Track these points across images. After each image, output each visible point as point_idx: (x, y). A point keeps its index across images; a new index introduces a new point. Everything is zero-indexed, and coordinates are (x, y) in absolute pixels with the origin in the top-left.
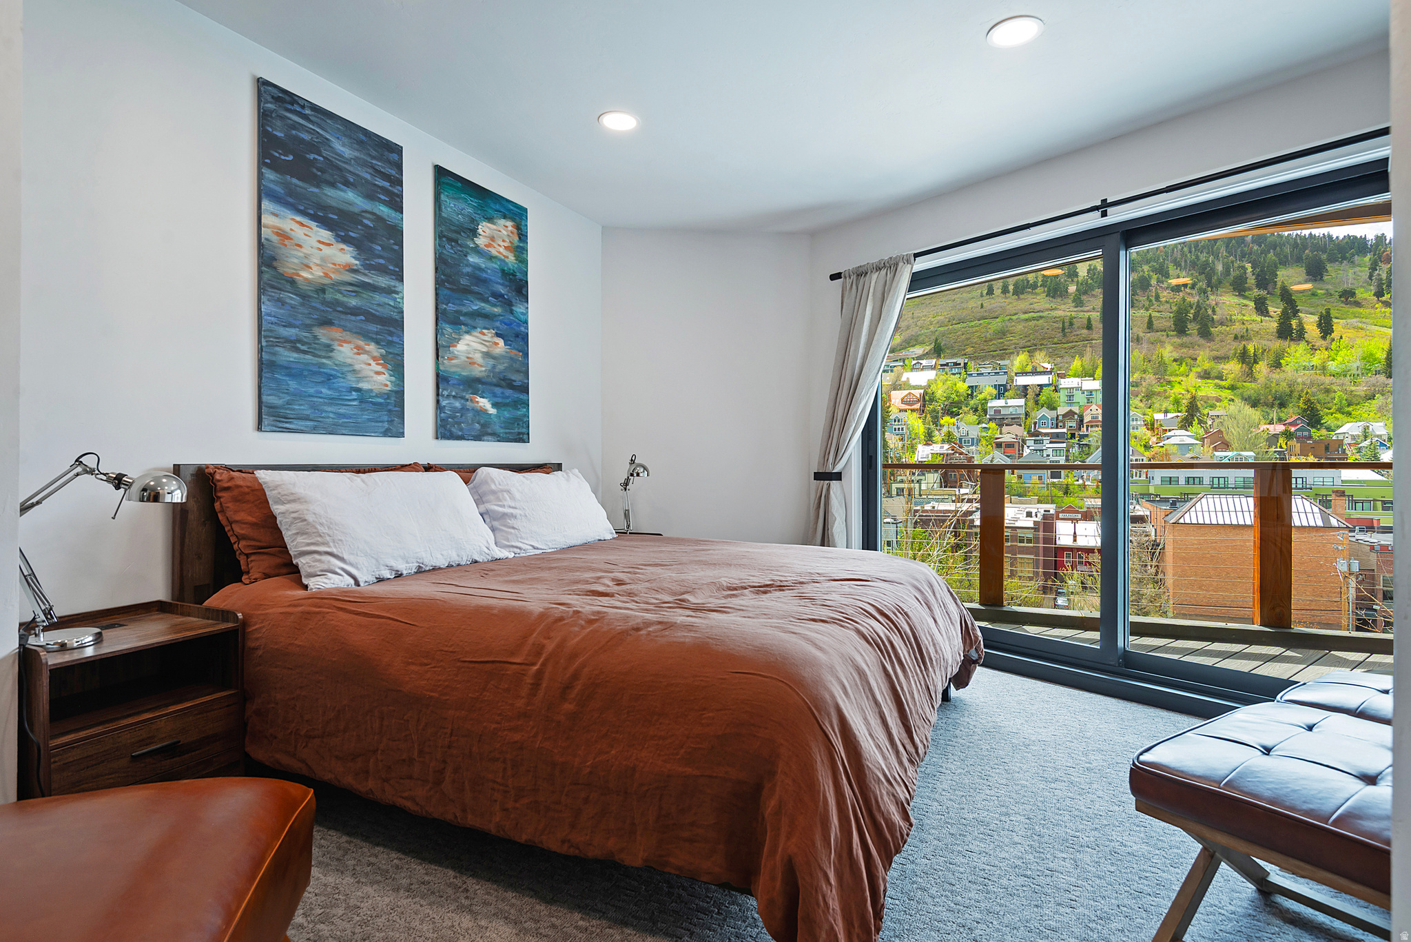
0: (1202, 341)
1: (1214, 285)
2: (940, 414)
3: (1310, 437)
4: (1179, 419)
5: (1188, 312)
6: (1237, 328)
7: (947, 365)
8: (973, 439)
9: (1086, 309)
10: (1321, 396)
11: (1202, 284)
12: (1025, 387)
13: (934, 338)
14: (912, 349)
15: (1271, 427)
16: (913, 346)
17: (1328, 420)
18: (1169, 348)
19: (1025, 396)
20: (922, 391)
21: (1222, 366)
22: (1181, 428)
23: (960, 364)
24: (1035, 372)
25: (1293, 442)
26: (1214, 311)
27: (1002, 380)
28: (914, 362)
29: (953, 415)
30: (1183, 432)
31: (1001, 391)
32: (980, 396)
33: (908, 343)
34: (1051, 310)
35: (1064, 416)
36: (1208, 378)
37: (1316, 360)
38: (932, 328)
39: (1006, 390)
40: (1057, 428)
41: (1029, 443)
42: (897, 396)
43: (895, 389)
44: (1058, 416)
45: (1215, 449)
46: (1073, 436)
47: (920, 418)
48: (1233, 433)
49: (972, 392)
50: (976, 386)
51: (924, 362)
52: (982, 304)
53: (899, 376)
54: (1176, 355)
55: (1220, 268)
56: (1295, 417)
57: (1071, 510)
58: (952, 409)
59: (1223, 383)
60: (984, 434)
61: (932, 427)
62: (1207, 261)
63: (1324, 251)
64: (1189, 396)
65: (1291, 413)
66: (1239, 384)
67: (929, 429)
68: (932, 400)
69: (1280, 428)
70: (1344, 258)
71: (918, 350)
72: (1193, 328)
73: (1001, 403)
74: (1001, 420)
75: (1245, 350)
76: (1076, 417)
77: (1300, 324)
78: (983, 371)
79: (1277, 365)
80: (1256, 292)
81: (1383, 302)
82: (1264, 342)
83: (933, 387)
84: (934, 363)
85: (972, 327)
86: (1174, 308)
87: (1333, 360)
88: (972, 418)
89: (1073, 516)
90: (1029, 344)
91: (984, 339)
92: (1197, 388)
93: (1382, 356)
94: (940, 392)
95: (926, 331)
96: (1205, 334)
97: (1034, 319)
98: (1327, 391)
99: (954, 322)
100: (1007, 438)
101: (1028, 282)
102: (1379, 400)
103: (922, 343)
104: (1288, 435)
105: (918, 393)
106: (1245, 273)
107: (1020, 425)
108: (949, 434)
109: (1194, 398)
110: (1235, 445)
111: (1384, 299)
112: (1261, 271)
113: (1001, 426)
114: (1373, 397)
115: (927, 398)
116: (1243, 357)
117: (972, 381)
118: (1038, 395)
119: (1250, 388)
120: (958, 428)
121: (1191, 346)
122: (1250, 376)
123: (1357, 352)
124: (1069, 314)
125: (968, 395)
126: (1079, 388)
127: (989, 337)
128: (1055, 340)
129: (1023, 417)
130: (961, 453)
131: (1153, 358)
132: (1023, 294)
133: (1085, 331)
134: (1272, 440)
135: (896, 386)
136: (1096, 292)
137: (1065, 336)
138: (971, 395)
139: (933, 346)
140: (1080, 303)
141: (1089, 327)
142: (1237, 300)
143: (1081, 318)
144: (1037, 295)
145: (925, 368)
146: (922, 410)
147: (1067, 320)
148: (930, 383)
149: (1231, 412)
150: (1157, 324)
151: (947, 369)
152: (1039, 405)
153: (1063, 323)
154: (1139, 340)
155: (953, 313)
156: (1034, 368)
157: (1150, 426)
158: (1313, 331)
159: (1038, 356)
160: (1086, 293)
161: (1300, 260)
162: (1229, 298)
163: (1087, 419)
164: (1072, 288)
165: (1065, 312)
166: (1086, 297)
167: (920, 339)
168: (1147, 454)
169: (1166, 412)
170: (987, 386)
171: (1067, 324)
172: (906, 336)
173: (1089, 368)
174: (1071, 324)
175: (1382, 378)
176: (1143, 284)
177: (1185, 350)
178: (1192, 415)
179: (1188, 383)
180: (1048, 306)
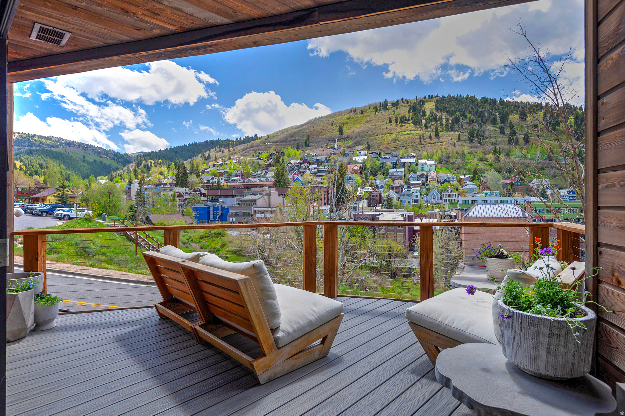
0: (479, 145)
1: (484, 122)
2: (369, 175)
3: (521, 185)
4: (470, 178)
5: (474, 133)
6: (493, 140)
7: (372, 153)
8: (382, 186)
9: (429, 130)
11: (480, 121)
12: (404, 163)
13: (367, 142)
14: (358, 147)
15: (505, 181)
16: (358, 145)
17: (527, 178)
18: (466, 148)
19: (404, 167)
21: (487, 156)
22: (471, 181)
23: (377, 153)
24: (408, 157)
25: (514, 187)
26: (484, 133)
27: (395, 160)
28: (358, 152)
29: (375, 175)
30: (471, 183)
31: (395, 165)
32: (386, 167)
33: (356, 144)
34: (415, 130)
35: (420, 176)
36: (482, 160)
37: (523, 153)
38: (366, 138)
39: (396, 165)
40: (417, 181)
41: (405, 187)
42: (350, 167)
43: (350, 164)
44: (417, 176)
45: (484, 190)
46: (423, 185)
47: (360, 176)
48: (490, 183)
49: (382, 165)
50: (384, 163)
51: (362, 152)
52: (387, 127)
53: (352, 158)
54: (469, 151)
55: (486, 114)
56: (515, 177)
57: (421, 215)
60: (387, 183)
62: (481, 111)
63: (526, 109)
64: (474, 168)
65: (513, 175)
66: (493, 163)
67: (364, 181)
68: (365, 169)
69: (509, 181)
70: (534, 112)
71: (360, 147)
72: (476, 140)
73: (394, 170)
74: (394, 178)
75: (496, 149)
76: (425, 176)
77: (517, 138)
78: (387, 156)
79: (508, 155)
80: (500, 125)
81: (549, 130)
82: (503, 146)
83: (366, 164)
84: (366, 153)
85: (383, 137)
86: (469, 131)
87: (529, 153)
88: (382, 176)
89: (421, 217)
90: (406, 145)
91: (388, 142)
92: (477, 165)
94: (369, 165)
95: (364, 139)
96: (480, 142)
97: (408, 134)
98: (527, 166)
99: (375, 135)
100: (396, 185)
101: (406, 118)
102: (546, 170)
103: (362, 144)
104: (512, 184)
105: (360, 165)
106: (496, 117)
107: (402, 180)
108: (372, 183)
109: (476, 168)
110: (492, 188)
111: (548, 128)
112: (503, 116)
113: (393, 180)
114: (544, 169)
115: (363, 168)
116: (495, 152)
117: (382, 161)
118: (409, 167)
119: (498, 165)
120: (376, 181)
121: (475, 147)
122: (498, 159)
123: (538, 150)
124: (422, 132)
125: (381, 167)
126: (426, 164)
127: (390, 142)
128: (417, 143)
129: (403, 176)
130: (377, 191)
131: (460, 152)
132: (404, 123)
133: (429, 140)
134: (505, 186)
135: (351, 162)
136: (433, 123)
137: (421, 142)
138: (382, 167)
139: (366, 145)
140: (427, 127)
141: (430, 138)
142: (493, 128)
143: (427, 134)
144: (409, 124)
145: (363, 155)
146: (361, 173)
147: (421, 135)
148: (364, 161)
149: (490, 175)
150: (462, 138)
151: (372, 155)
152: (410, 171)
153: (420, 136)
154: (454, 144)
155: (375, 131)
156: (408, 155)
157: (459, 181)
158: (522, 141)
159: (410, 150)
160: (429, 123)
161: (517, 112)
162: (490, 127)
163: (429, 177)
164: (424, 121)
165: (420, 131)
166: (429, 125)
167: (361, 142)
168: (457, 192)
169: (465, 175)
170: (389, 163)
171: (421, 137)
172: (355, 141)
173: (430, 156)
174: (423, 136)
175: (547, 161)
176: (456, 121)
177: (472, 149)
178: (475, 175)
179: (474, 163)
180: (414, 128)
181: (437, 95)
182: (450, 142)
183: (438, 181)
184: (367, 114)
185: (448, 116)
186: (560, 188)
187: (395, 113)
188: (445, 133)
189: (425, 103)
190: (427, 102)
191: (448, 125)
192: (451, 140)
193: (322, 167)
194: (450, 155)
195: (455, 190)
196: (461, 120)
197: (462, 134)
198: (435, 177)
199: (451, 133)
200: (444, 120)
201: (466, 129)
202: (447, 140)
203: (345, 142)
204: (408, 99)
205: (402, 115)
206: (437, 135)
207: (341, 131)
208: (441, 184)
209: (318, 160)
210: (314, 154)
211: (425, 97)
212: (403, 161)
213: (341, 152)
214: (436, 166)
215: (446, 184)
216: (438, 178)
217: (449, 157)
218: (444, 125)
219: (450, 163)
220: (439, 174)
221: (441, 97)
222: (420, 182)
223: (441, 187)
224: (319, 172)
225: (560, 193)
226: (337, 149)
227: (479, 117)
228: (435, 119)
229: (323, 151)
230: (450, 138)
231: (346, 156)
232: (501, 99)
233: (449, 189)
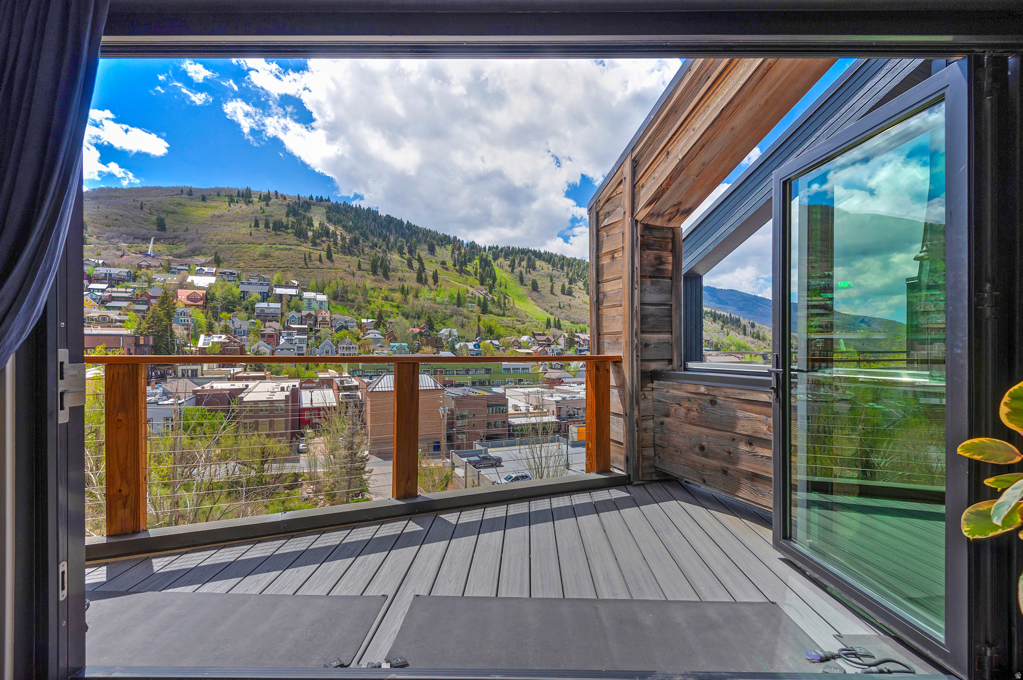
0: (384, 279)
1: (390, 250)
2: (219, 310)
3: (430, 335)
4: (374, 323)
5: (378, 262)
6: (400, 274)
7: (225, 273)
8: (244, 331)
9: (319, 248)
10: (434, 314)
11: (384, 247)
12: (281, 296)
13: (214, 251)
14: (196, 258)
15: (414, 329)
16: (197, 255)
17: (436, 327)
18: (368, 281)
20: (204, 292)
21: (393, 294)
22: (375, 328)
23: (235, 274)
24: (288, 286)
25: (423, 338)
26: (389, 263)
27: (265, 289)
28: (198, 268)
29: (230, 311)
30: (376, 331)
31: (265, 297)
32: (250, 299)
33: (193, 252)
34: (298, 245)
35: (306, 316)
36: (387, 300)
37: (432, 295)
38: (213, 244)
39: (268, 296)
40: (302, 325)
41: (283, 335)
42: (183, 294)
43: (181, 288)
44: (302, 317)
45: (391, 341)
46: (311, 330)
47: (203, 312)
48: (398, 333)
49: (244, 296)
50: (247, 292)
51: (206, 269)
52: (251, 233)
53: (185, 278)
54: (372, 286)
55: (392, 240)
56: (424, 325)
57: (310, 381)
58: (230, 306)
59: (394, 304)
60: (253, 327)
61: (213, 321)
62: (386, 234)
63: (435, 239)
64: (378, 310)
65: (422, 322)
66: (401, 306)
67: (210, 321)
68: (213, 299)
69: (418, 330)
70: (442, 245)
71: (202, 259)
72: (380, 271)
73: (264, 305)
74: (265, 317)
75: (403, 288)
76: (313, 317)
77: (426, 276)
78: (252, 281)
79: (416, 297)
80: (408, 256)
81: (456, 270)
82: (412, 284)
83: (213, 290)
84: (214, 271)
85: (244, 248)
86: (371, 259)
87: (438, 296)
88: (244, 315)
89: (310, 385)
90: (283, 266)
91: (252, 258)
92: (382, 306)
93: (456, 296)
94: (219, 294)
95: (208, 245)
96: (386, 276)
97: (286, 249)
98: (436, 312)
99: (230, 242)
100: (269, 331)
101: (282, 224)
102: (455, 318)
103: (205, 254)
104: (421, 334)
105: (201, 293)
106: (403, 245)
107: (278, 322)
108: (226, 327)
109: (381, 312)
110: (399, 339)
111: (456, 268)
112: (410, 245)
113: (264, 321)
114: (452, 316)
115: (208, 297)
116: (403, 290)
117: (243, 288)
118: (289, 302)
119: (406, 308)
120: (233, 322)
121: (379, 281)
122: (405, 300)
123: (447, 293)
124: (308, 250)
125: (241, 297)
126: (315, 299)
127: (256, 257)
128: (300, 266)
129: (280, 316)
130: (235, 342)
131: (361, 286)
132: (279, 231)
133: (318, 262)
134: (415, 337)
135: (182, 285)
136: (324, 239)
137: (306, 264)
138: (244, 297)
139: (213, 257)
140: (315, 244)
141: (320, 260)
142: (399, 258)
143: (316, 254)
144: (289, 233)
145: (207, 274)
146: (205, 307)
147: (307, 254)
148: (211, 286)
149: (397, 321)
150: (363, 266)
151: (225, 277)
152: (290, 308)
153: (305, 255)
154: (353, 274)
155: (229, 235)
156: (287, 283)
157: (360, 326)
158: (431, 281)
159: (289, 275)
160: (318, 238)
161: (425, 242)
162: (396, 257)
163: (320, 319)
164: (310, 234)
165: (306, 248)
166: (318, 241)
167: (204, 250)
168: (358, 343)
169: (368, 318)
170: (255, 292)
171: (307, 256)
172: (191, 246)
173: (320, 286)
174: (310, 257)
175: (455, 307)
176: (355, 241)
177: (376, 283)
178: (380, 321)
179: (378, 303)
180: (295, 242)
181: (329, 198)
182: (348, 269)
183: (332, 326)
184: (214, 204)
185: (345, 234)
186: (468, 341)
187: (264, 212)
188: (340, 255)
189: (312, 207)
190: (314, 205)
191: (344, 246)
192: (349, 267)
193: (119, 290)
194: (349, 288)
195: (355, 341)
196: (361, 241)
197: (362, 260)
198: (328, 319)
199: (349, 257)
200: (339, 237)
201: (368, 254)
202: (344, 267)
203: (172, 246)
204: (285, 194)
205: (277, 218)
206: (329, 257)
207: (161, 226)
208: (337, 331)
209: (110, 275)
210: (101, 262)
211: (311, 198)
212: (279, 291)
213: (163, 264)
214: (329, 303)
215: (344, 332)
216: (331, 320)
217: (346, 292)
218: (340, 245)
219: (348, 300)
220: (334, 316)
221: (334, 202)
222: (306, 326)
223: (337, 335)
224: (113, 299)
225: (467, 346)
226: (153, 257)
227: (384, 241)
228: (327, 233)
229: (122, 256)
230: (347, 264)
231: (173, 273)
232: (408, 222)
233: (348, 340)
